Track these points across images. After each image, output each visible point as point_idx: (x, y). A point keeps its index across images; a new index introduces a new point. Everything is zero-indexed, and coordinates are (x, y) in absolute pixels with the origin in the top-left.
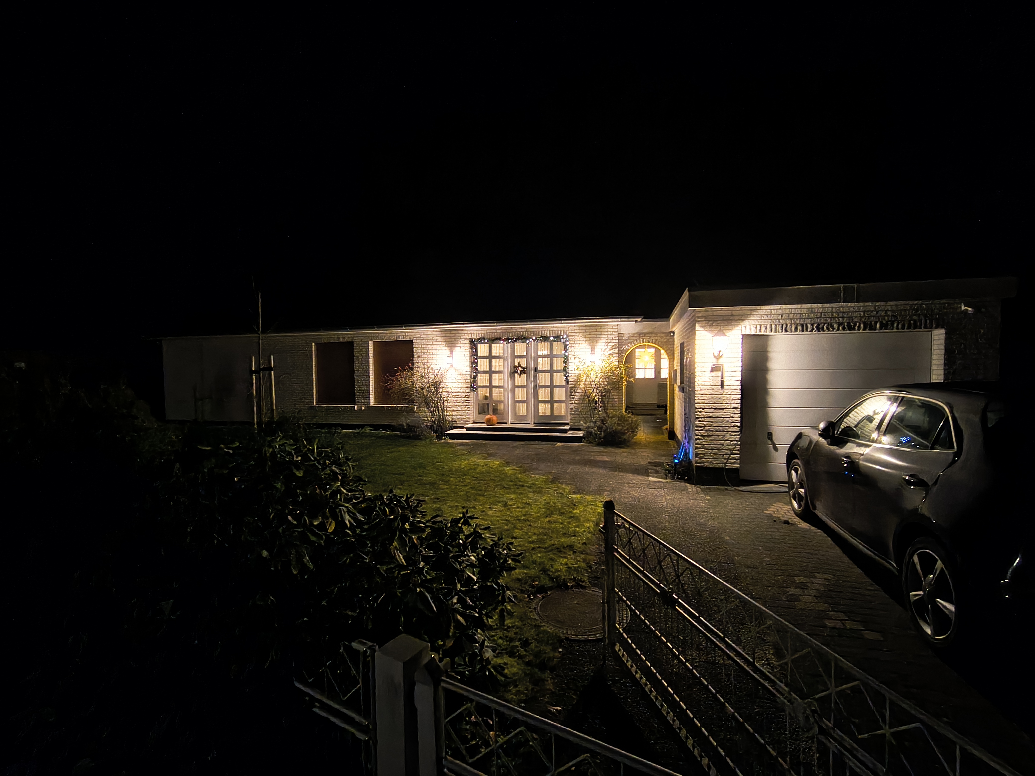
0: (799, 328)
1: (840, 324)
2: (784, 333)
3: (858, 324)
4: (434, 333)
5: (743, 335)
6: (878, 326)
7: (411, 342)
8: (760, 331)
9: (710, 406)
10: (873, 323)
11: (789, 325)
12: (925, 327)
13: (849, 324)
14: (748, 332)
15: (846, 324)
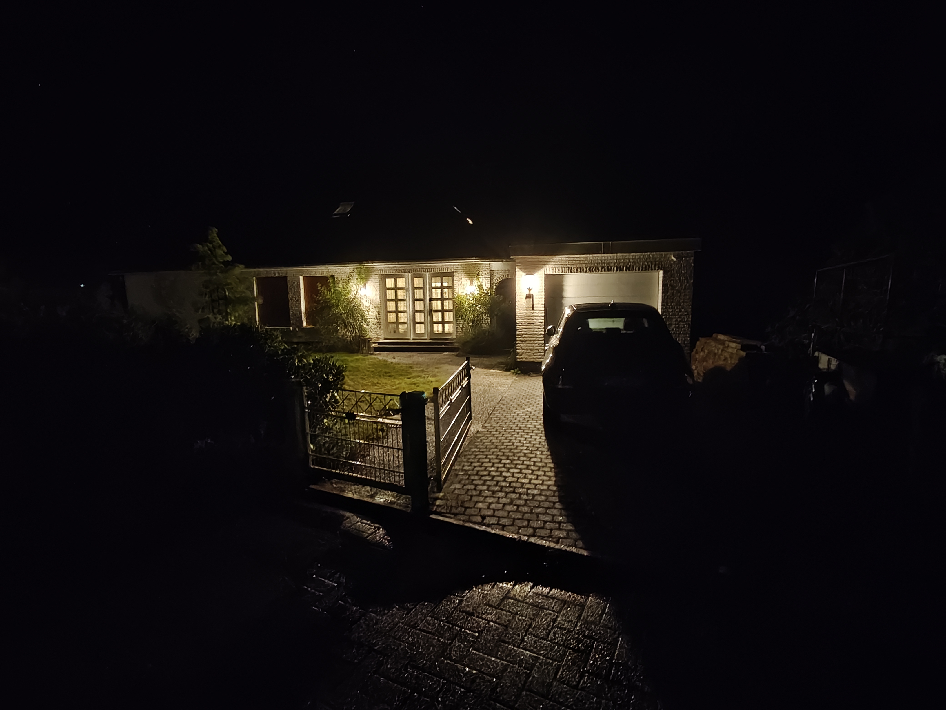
0: (579, 270)
1: (603, 267)
2: (570, 273)
3: (613, 267)
4: (351, 270)
5: (545, 274)
6: (625, 268)
7: (333, 277)
8: (555, 272)
9: (527, 321)
10: (622, 267)
11: (572, 268)
12: (652, 270)
13: (608, 267)
14: (548, 273)
15: (606, 268)
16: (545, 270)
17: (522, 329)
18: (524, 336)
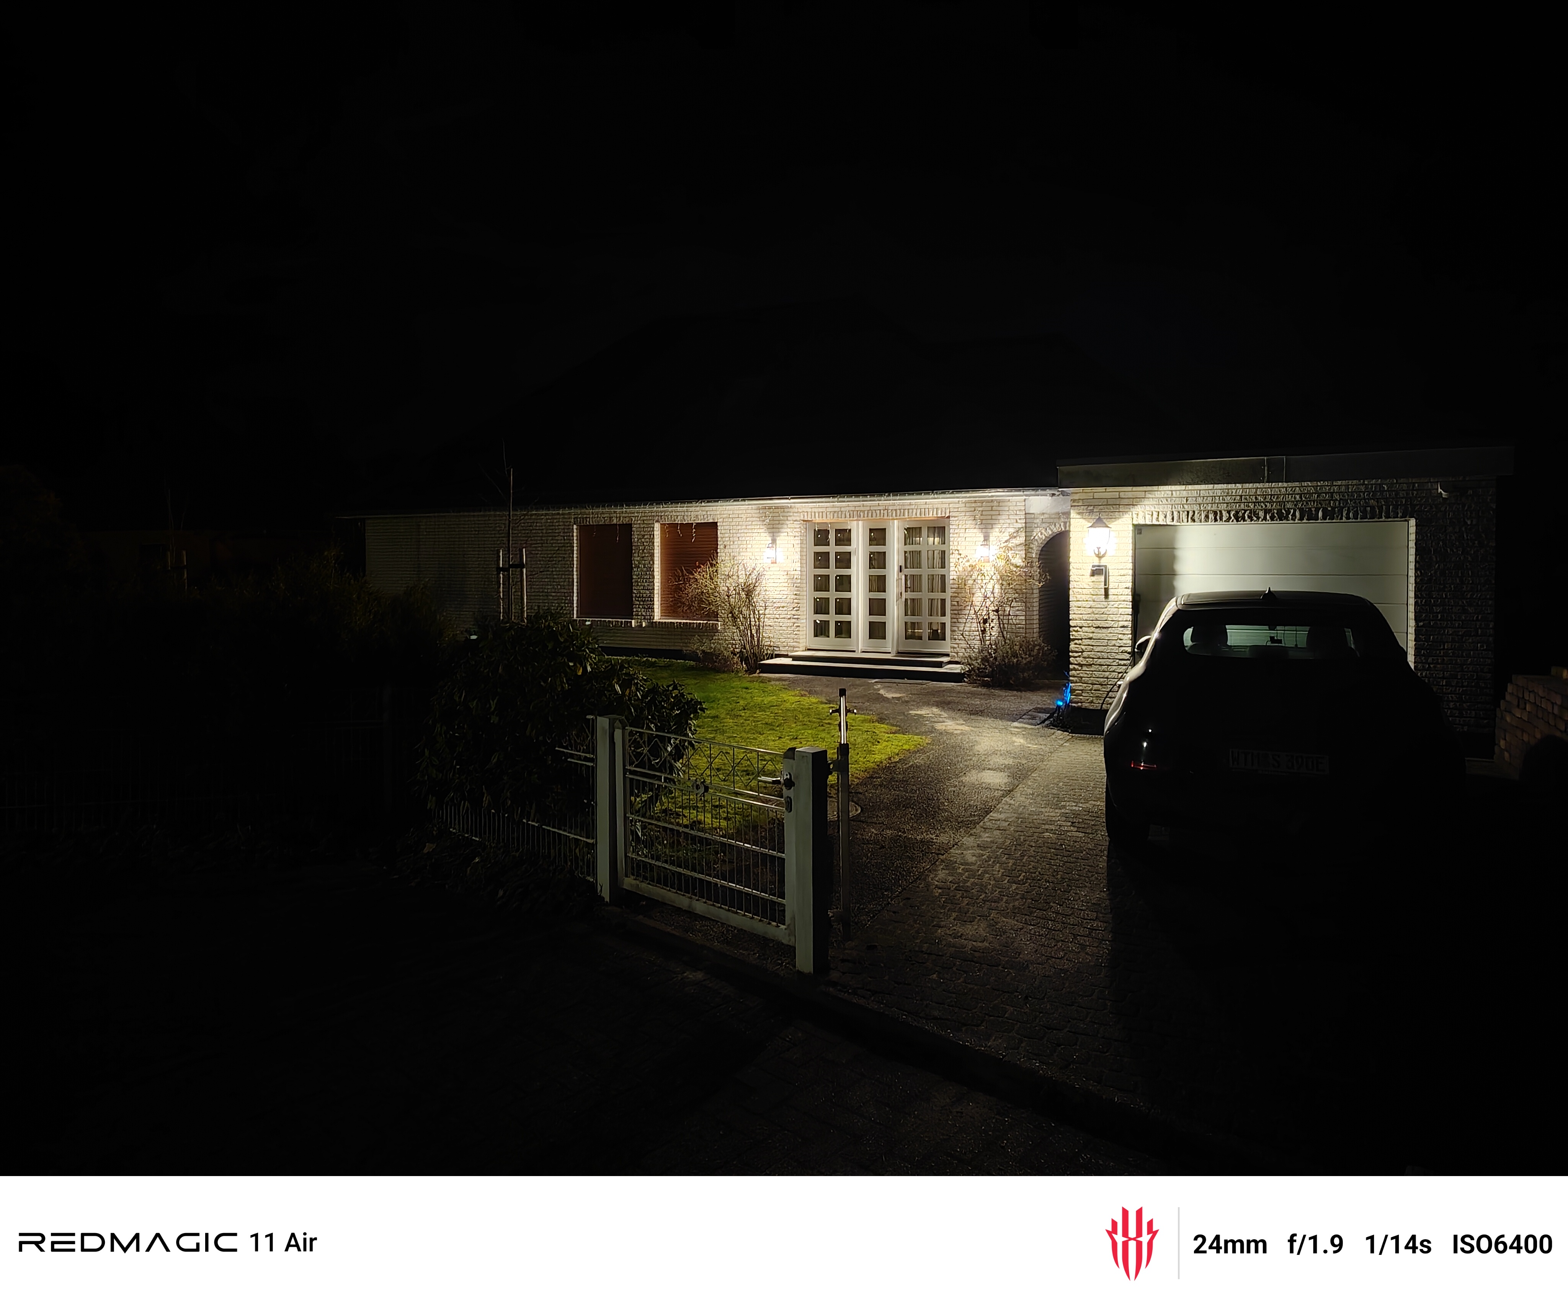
0: (1211, 516)
1: (1266, 512)
2: (1190, 522)
4: (749, 511)
5: (1134, 525)
6: (1320, 514)
7: (714, 525)
8: (1157, 519)
9: (1091, 623)
10: (1313, 509)
11: (1197, 513)
13: (1279, 512)
14: (1142, 522)
15: (1275, 511)
16: (1135, 516)
17: (1081, 639)
18: (1085, 654)
